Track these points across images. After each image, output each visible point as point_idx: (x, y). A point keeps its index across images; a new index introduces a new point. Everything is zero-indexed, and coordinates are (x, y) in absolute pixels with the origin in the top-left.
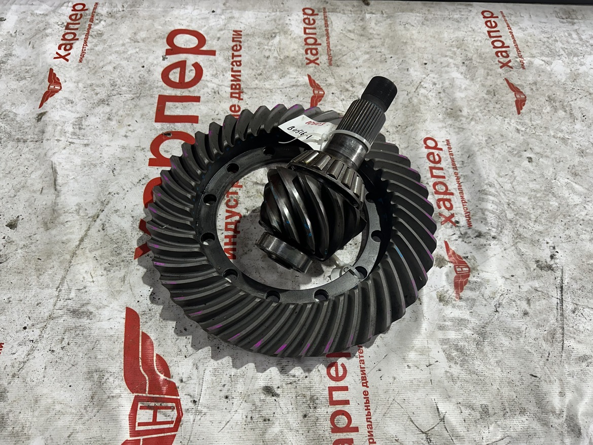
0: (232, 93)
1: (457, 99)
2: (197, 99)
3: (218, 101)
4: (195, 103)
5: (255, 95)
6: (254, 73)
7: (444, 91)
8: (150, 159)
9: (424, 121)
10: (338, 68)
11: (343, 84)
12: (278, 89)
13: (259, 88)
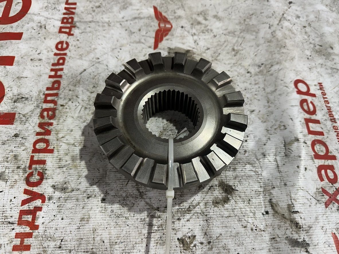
0: (61, 28)
1: (326, 35)
3: (43, 38)
4: (14, 41)
5: (88, 29)
6: (91, 5)
7: (310, 25)
9: (292, 59)
11: (195, 16)
12: (117, 22)
13: (95, 22)
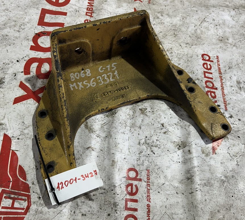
2: (65, 14)
8: (31, 46)
10: (154, 5)
